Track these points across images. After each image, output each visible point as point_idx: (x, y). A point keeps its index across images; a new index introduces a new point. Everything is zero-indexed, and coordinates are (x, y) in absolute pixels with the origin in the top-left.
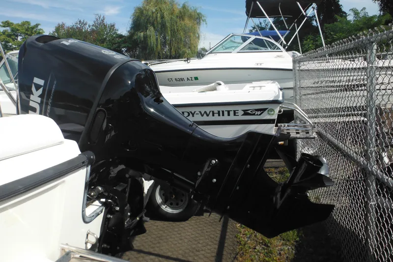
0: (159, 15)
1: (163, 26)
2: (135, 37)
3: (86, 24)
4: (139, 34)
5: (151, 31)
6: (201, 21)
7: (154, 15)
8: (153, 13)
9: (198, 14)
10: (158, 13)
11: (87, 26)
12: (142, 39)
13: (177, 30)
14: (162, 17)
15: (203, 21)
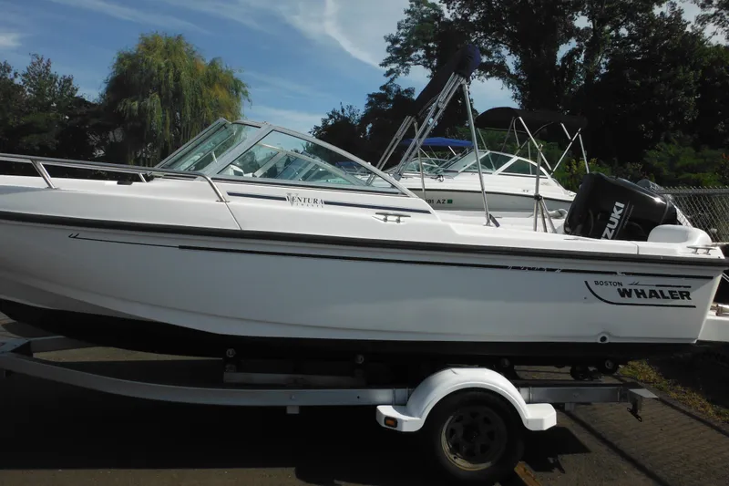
0: (171, 74)
1: (178, 94)
2: (121, 108)
3: (9, 70)
4: (129, 103)
5: (153, 102)
6: (241, 94)
7: (162, 74)
8: (160, 68)
9: (237, 82)
10: (168, 71)
11: (12, 73)
12: (136, 113)
13: (203, 104)
14: (177, 78)
15: (243, 93)
